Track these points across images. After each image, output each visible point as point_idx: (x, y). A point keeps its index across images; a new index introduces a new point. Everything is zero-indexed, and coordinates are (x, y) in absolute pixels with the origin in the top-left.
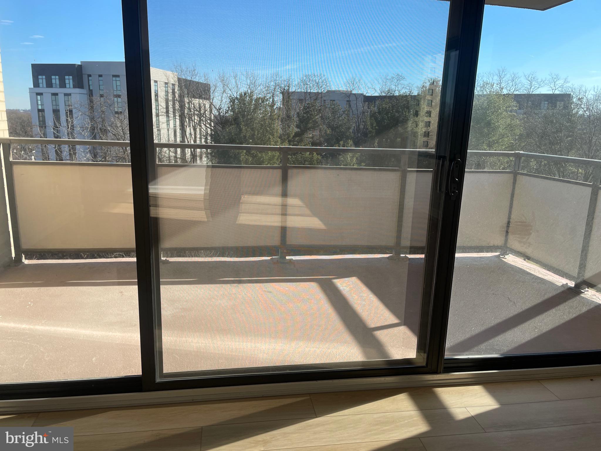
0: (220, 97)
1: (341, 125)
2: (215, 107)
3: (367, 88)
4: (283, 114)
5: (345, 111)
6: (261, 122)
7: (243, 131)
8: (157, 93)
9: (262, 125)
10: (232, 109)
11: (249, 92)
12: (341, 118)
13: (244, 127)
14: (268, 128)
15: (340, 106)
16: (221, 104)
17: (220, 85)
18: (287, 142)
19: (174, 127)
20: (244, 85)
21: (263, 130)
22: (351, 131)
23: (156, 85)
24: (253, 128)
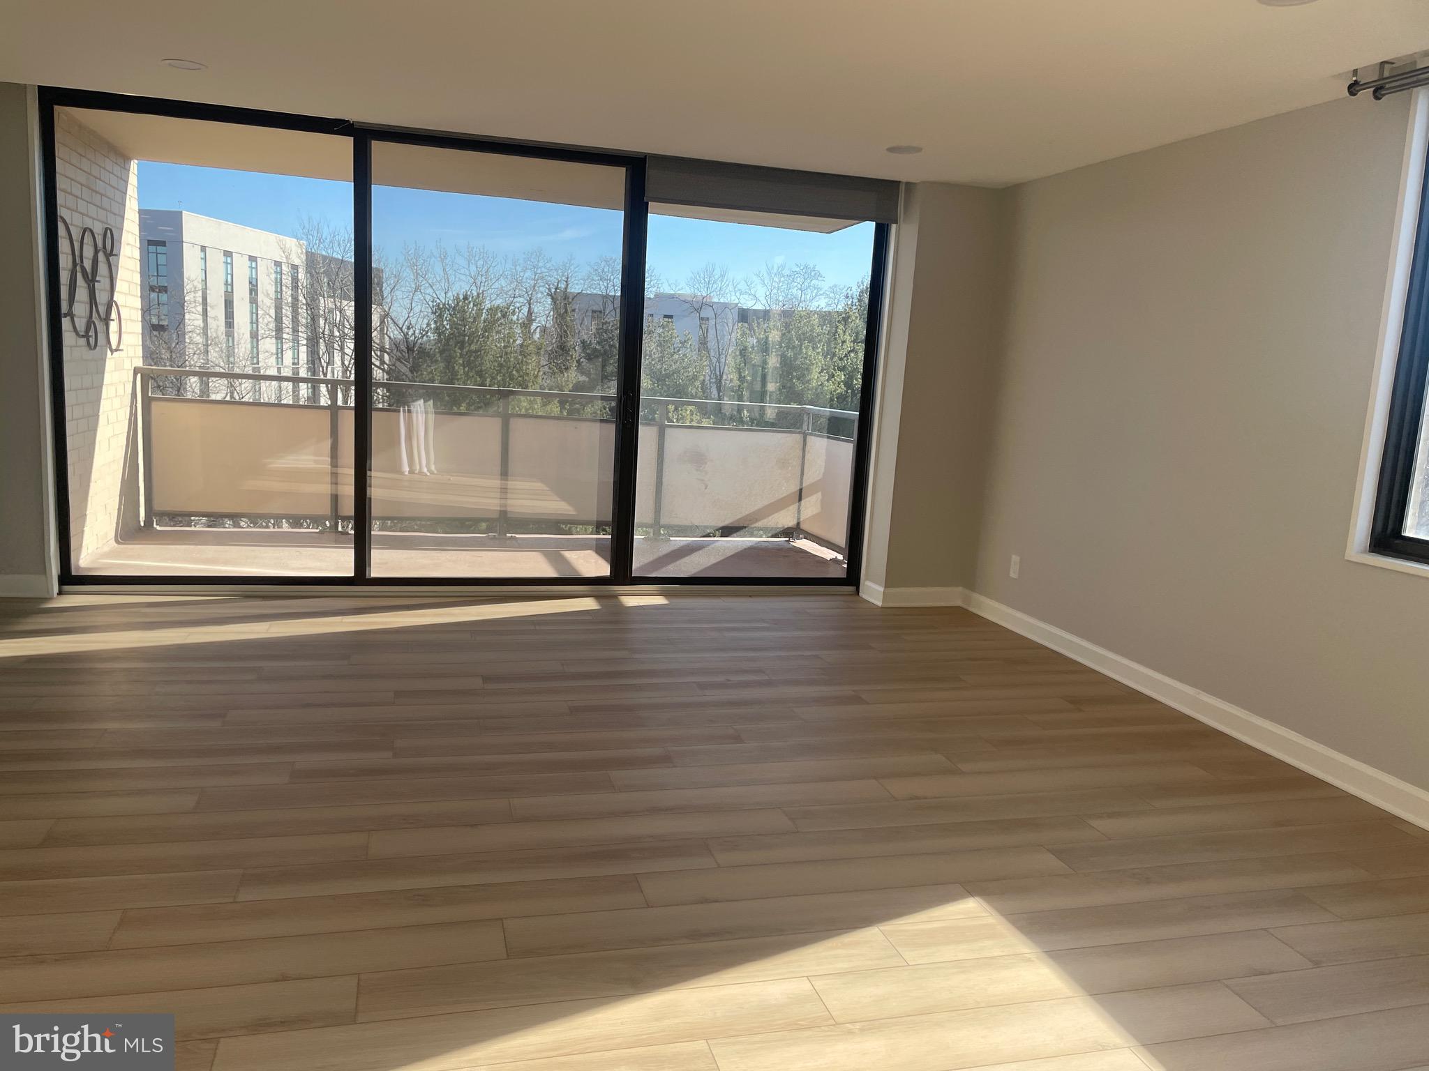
0: (407, 301)
1: (676, 372)
2: (395, 323)
3: (738, 294)
4: (551, 344)
5: (685, 342)
6: (500, 359)
7: (459, 377)
8: (254, 283)
9: (501, 365)
10: (437, 328)
11: (475, 294)
12: (677, 357)
13: (461, 368)
14: (514, 372)
15: (675, 331)
16: (409, 317)
17: (408, 274)
18: (556, 402)
19: (293, 364)
20: (463, 277)
21: (504, 375)
22: (698, 383)
23: (254, 266)
24: (481, 371)
